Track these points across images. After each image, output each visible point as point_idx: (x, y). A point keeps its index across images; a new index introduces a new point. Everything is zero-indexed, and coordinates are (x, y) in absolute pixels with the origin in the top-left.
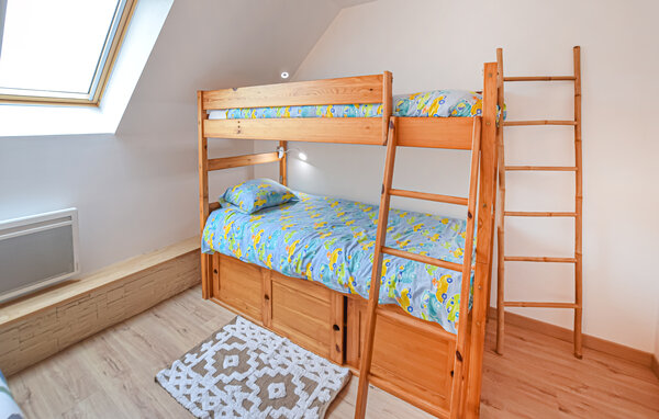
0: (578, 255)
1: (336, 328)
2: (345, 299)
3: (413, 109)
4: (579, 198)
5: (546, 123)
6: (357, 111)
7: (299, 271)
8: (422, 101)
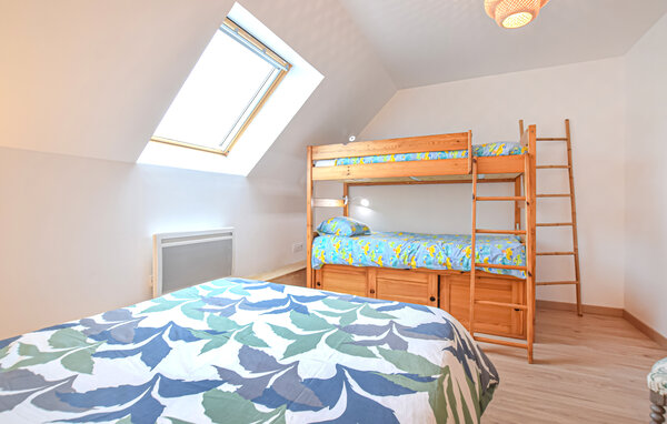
0: (576, 249)
1: (432, 299)
2: (439, 276)
3: (487, 151)
4: (574, 214)
5: (552, 167)
6: (447, 155)
7: (406, 262)
8: (492, 147)
